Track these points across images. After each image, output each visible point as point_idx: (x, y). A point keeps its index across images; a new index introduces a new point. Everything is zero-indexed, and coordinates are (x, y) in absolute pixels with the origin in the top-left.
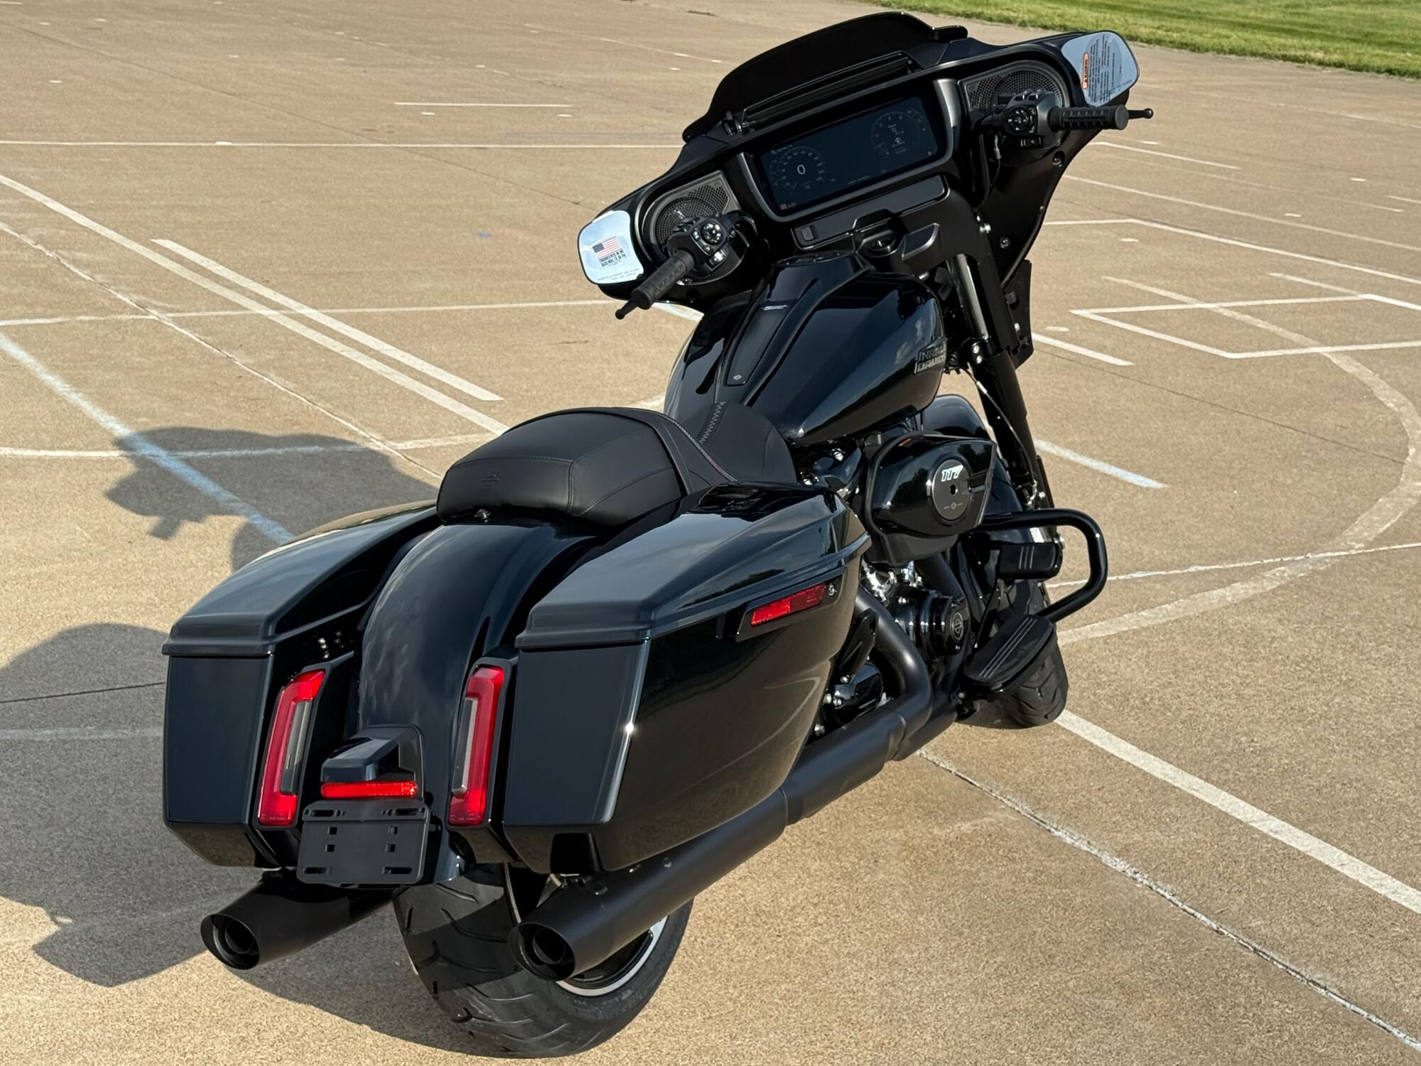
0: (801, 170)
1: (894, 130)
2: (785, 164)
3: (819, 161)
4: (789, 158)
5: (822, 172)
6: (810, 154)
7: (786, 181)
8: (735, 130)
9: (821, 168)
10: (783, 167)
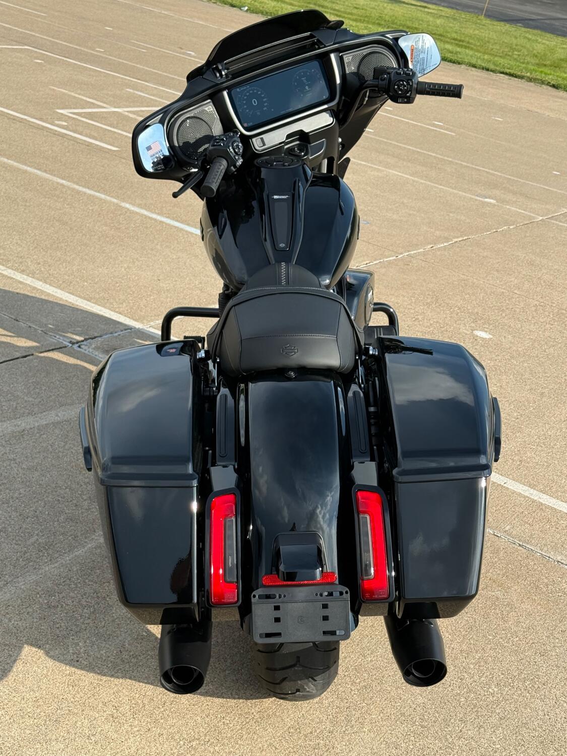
0: (255, 102)
1: (305, 81)
2: (245, 98)
3: (264, 98)
4: (248, 94)
5: (266, 104)
6: (259, 93)
7: (246, 109)
8: (221, 75)
9: (265, 102)
10: (244, 100)
